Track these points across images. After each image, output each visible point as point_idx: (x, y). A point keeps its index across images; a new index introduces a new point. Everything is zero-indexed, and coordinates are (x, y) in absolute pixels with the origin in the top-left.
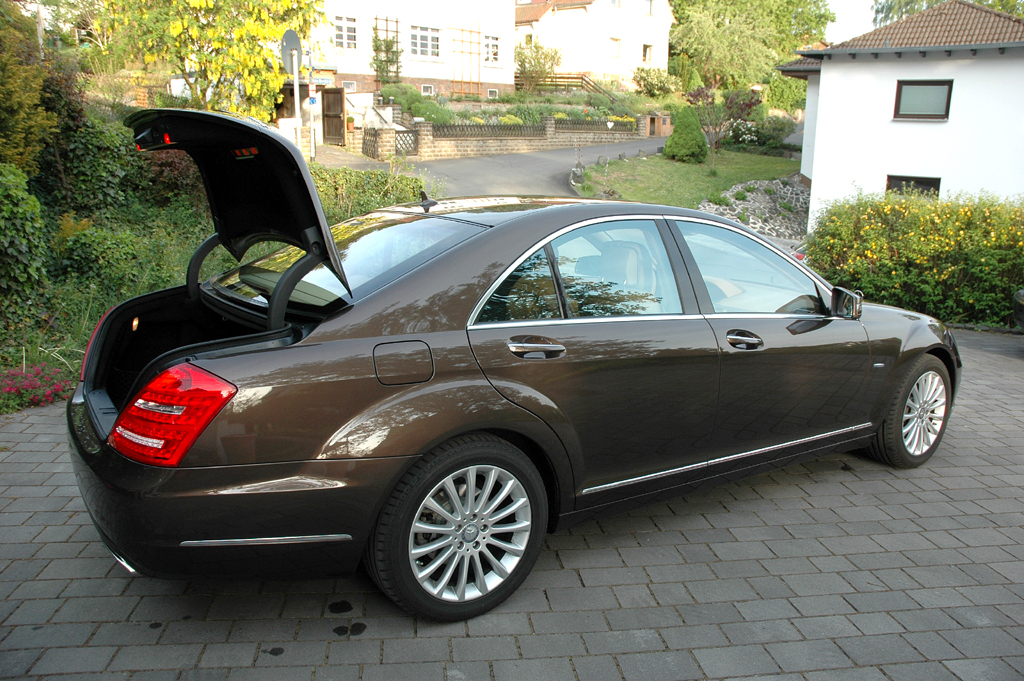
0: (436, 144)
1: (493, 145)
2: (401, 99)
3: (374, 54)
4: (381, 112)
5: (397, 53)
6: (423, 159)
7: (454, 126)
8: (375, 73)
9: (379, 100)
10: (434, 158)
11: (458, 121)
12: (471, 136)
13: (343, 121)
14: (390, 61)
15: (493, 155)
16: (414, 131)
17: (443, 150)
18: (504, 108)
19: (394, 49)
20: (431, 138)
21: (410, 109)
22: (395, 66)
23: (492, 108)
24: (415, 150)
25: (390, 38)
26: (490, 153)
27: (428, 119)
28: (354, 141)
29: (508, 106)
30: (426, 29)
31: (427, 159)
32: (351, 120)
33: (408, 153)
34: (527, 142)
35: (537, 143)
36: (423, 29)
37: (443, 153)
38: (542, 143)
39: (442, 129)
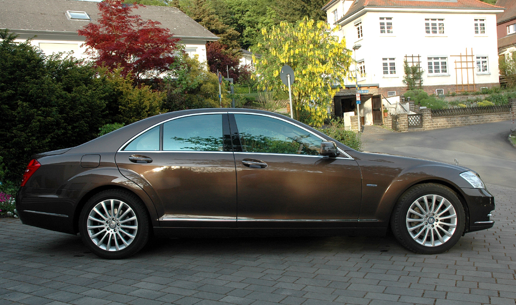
0: (434, 120)
1: (472, 119)
2: (414, 98)
3: (406, 75)
4: (404, 106)
5: (420, 74)
6: (426, 130)
7: (445, 110)
8: (407, 86)
9: (403, 99)
10: (433, 129)
11: (450, 107)
12: (457, 115)
13: (381, 112)
14: (415, 78)
15: (473, 124)
16: (420, 114)
17: (438, 124)
18: (482, 97)
19: (418, 71)
20: (431, 117)
21: (419, 103)
22: (419, 80)
23: (474, 98)
24: (421, 125)
25: (415, 65)
26: (471, 124)
27: (429, 107)
28: (387, 122)
29: (487, 96)
30: (437, 58)
31: (428, 129)
32: (386, 111)
33: (416, 126)
34: (498, 116)
35: (505, 116)
36: (435, 58)
37: (439, 125)
38: (509, 115)
39: (437, 112)
